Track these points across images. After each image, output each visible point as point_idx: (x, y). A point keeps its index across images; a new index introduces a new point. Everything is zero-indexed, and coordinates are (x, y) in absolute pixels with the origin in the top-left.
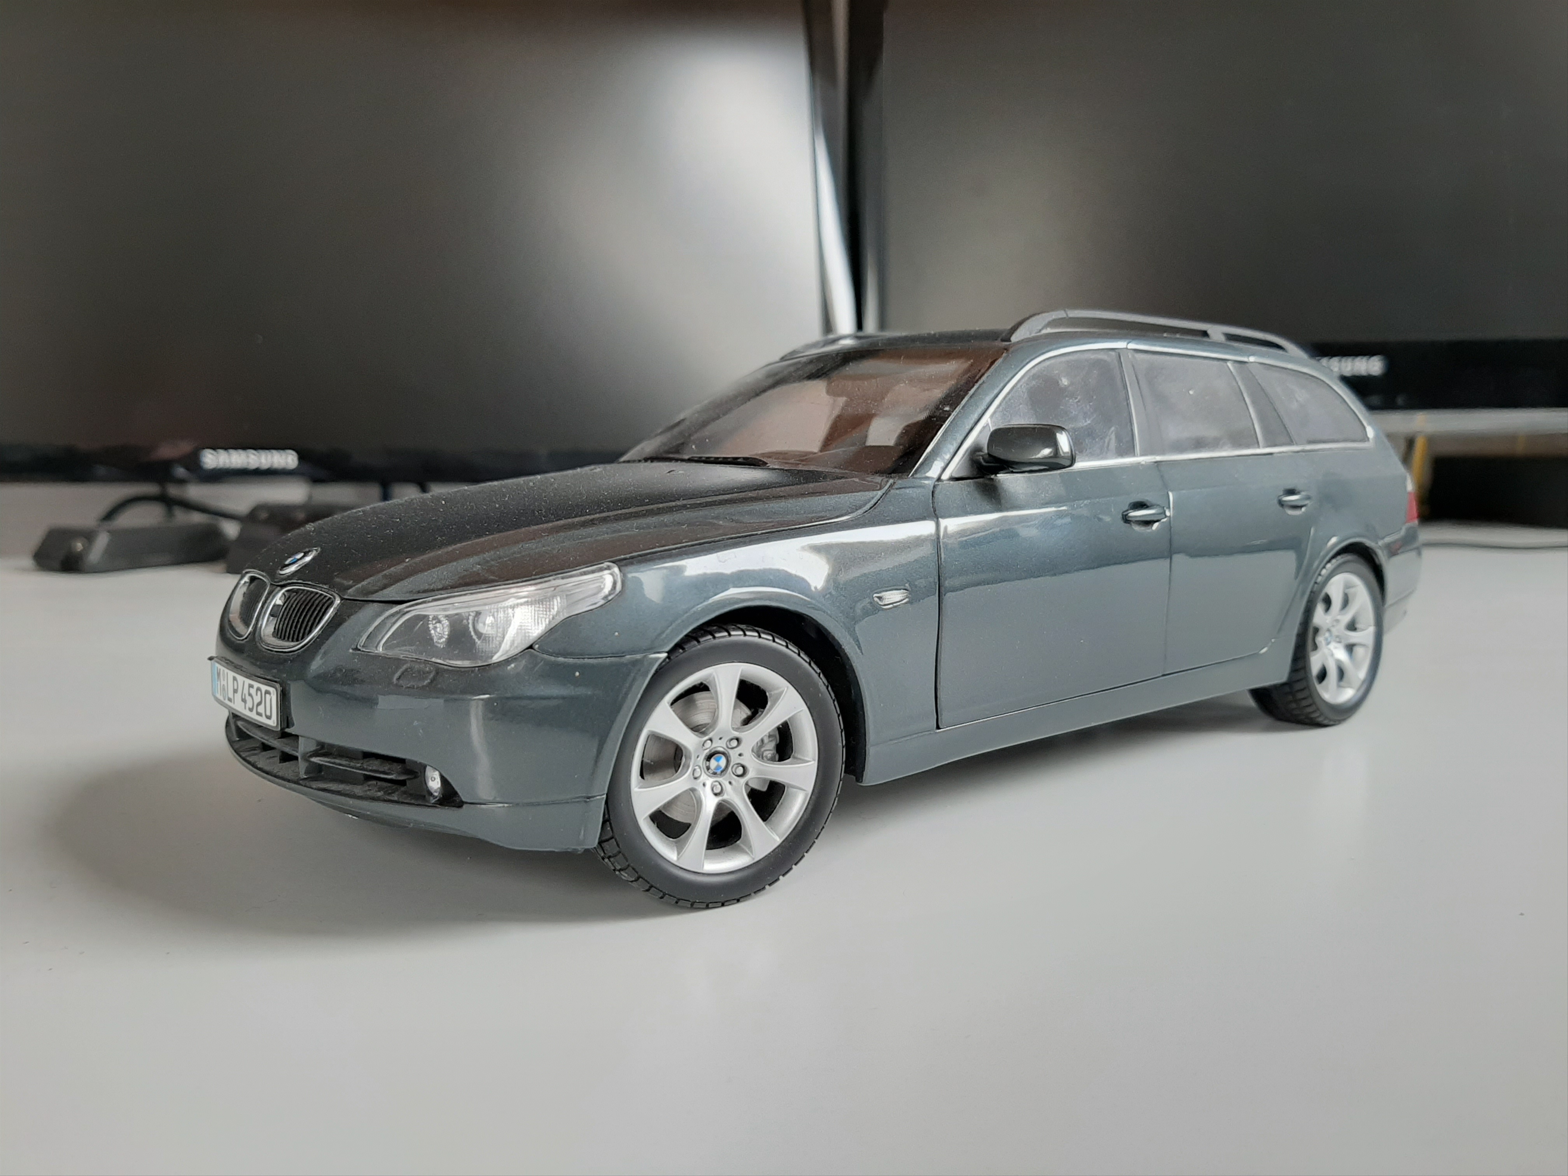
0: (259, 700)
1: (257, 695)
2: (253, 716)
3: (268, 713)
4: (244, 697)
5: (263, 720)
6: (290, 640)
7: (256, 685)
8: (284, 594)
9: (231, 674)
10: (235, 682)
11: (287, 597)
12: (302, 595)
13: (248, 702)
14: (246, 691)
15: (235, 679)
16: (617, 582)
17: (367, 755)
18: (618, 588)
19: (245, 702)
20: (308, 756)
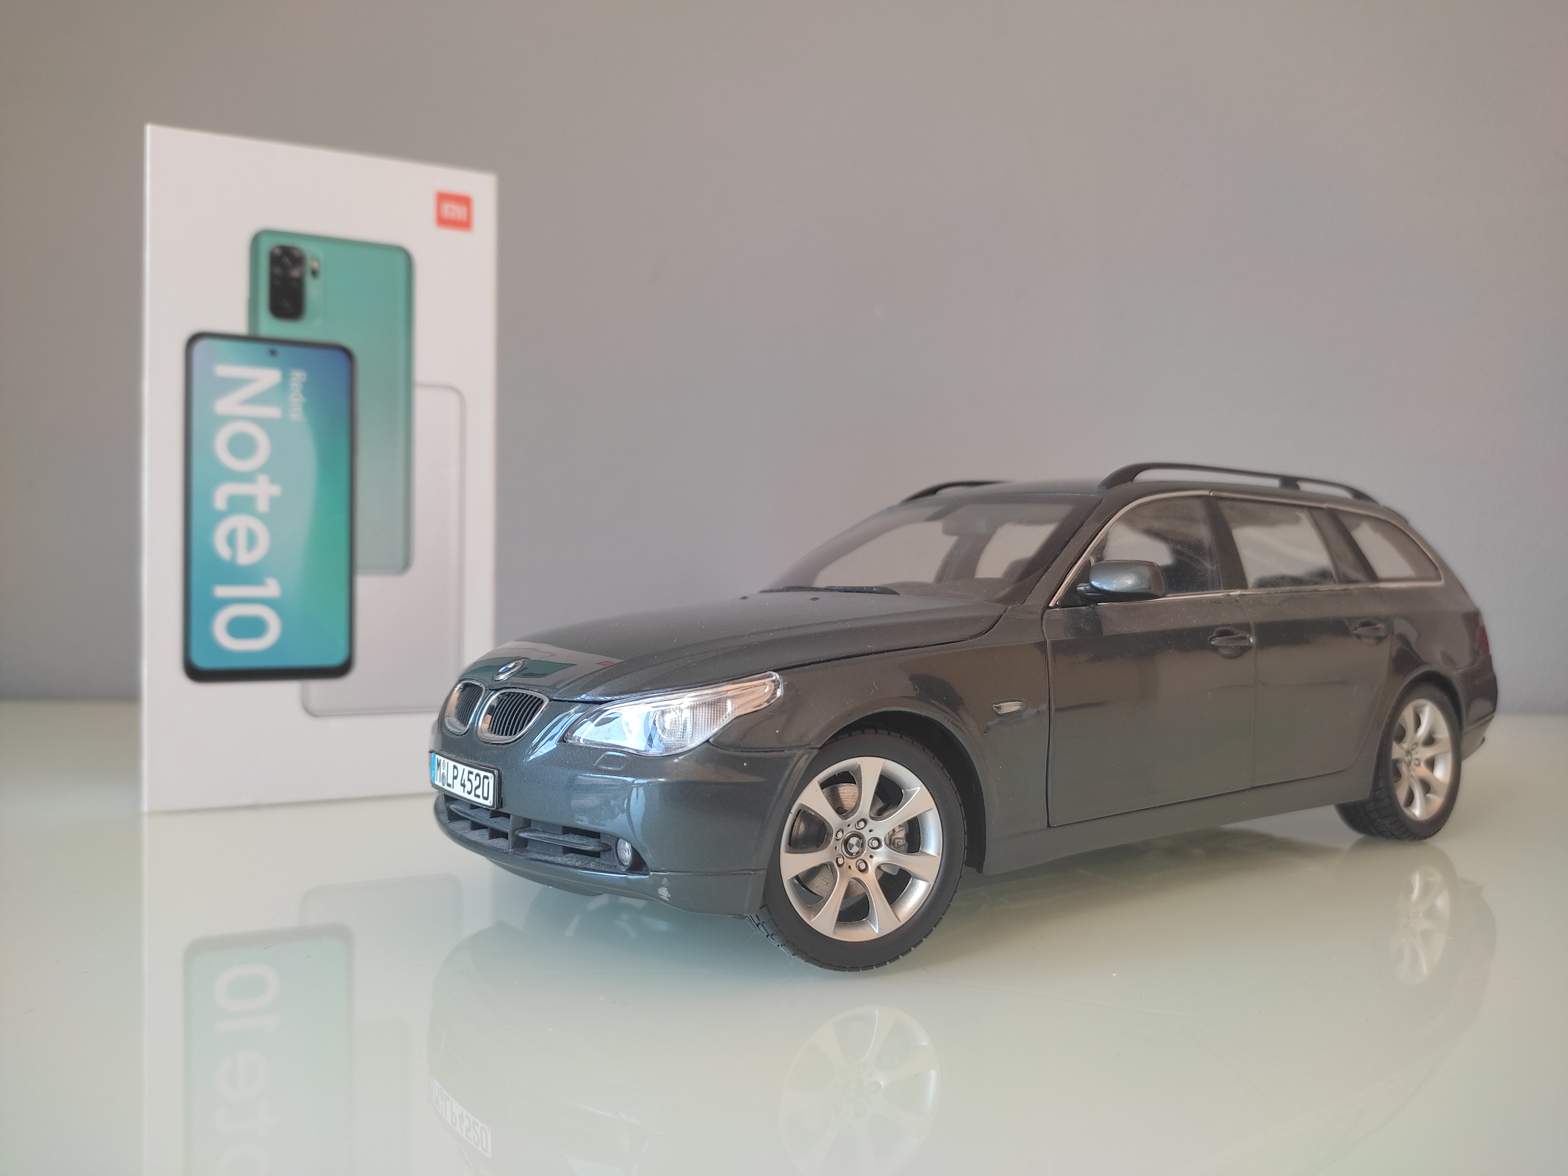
0: (478, 784)
1: (475, 780)
2: (472, 797)
3: (485, 795)
4: (463, 782)
5: (481, 801)
6: (504, 734)
7: (475, 771)
8: (498, 697)
9: (452, 764)
10: (455, 770)
11: (500, 699)
12: (513, 698)
13: (466, 786)
14: (466, 777)
15: (455, 767)
16: (779, 688)
17: (568, 830)
18: (779, 693)
19: (463, 785)
20: (517, 832)
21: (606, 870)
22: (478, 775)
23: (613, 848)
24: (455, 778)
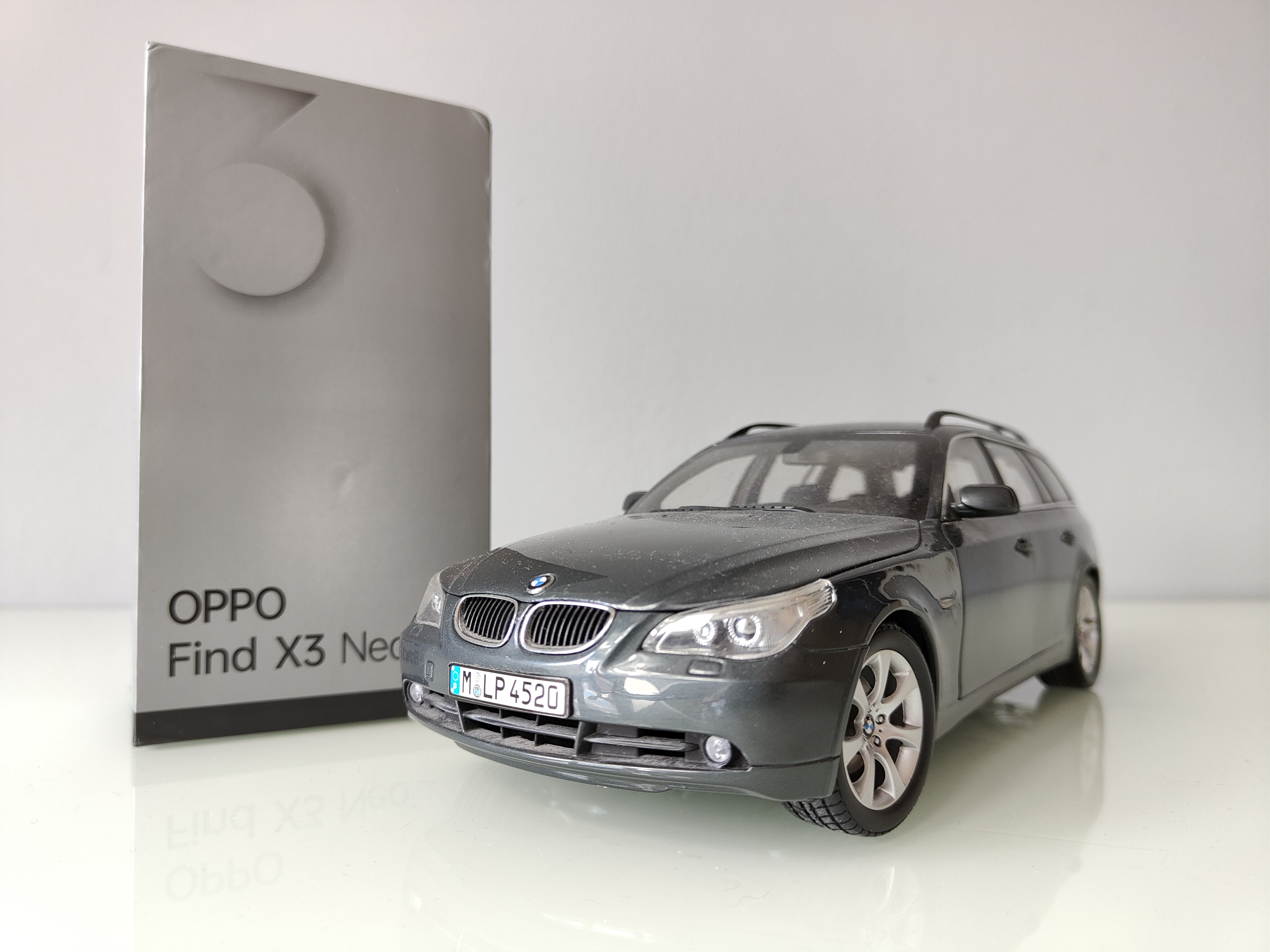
0: (541, 694)
1: (536, 690)
2: (531, 707)
3: (553, 704)
4: (514, 693)
5: (545, 710)
6: (558, 644)
7: (535, 682)
8: (537, 610)
9: (492, 677)
10: (500, 682)
11: (537, 613)
12: (557, 610)
13: (519, 697)
14: (519, 688)
15: (498, 678)
16: (832, 593)
17: (643, 733)
18: (834, 598)
19: (516, 696)
20: (585, 739)
21: (699, 768)
22: (539, 685)
23: (701, 746)
24: (498, 689)
